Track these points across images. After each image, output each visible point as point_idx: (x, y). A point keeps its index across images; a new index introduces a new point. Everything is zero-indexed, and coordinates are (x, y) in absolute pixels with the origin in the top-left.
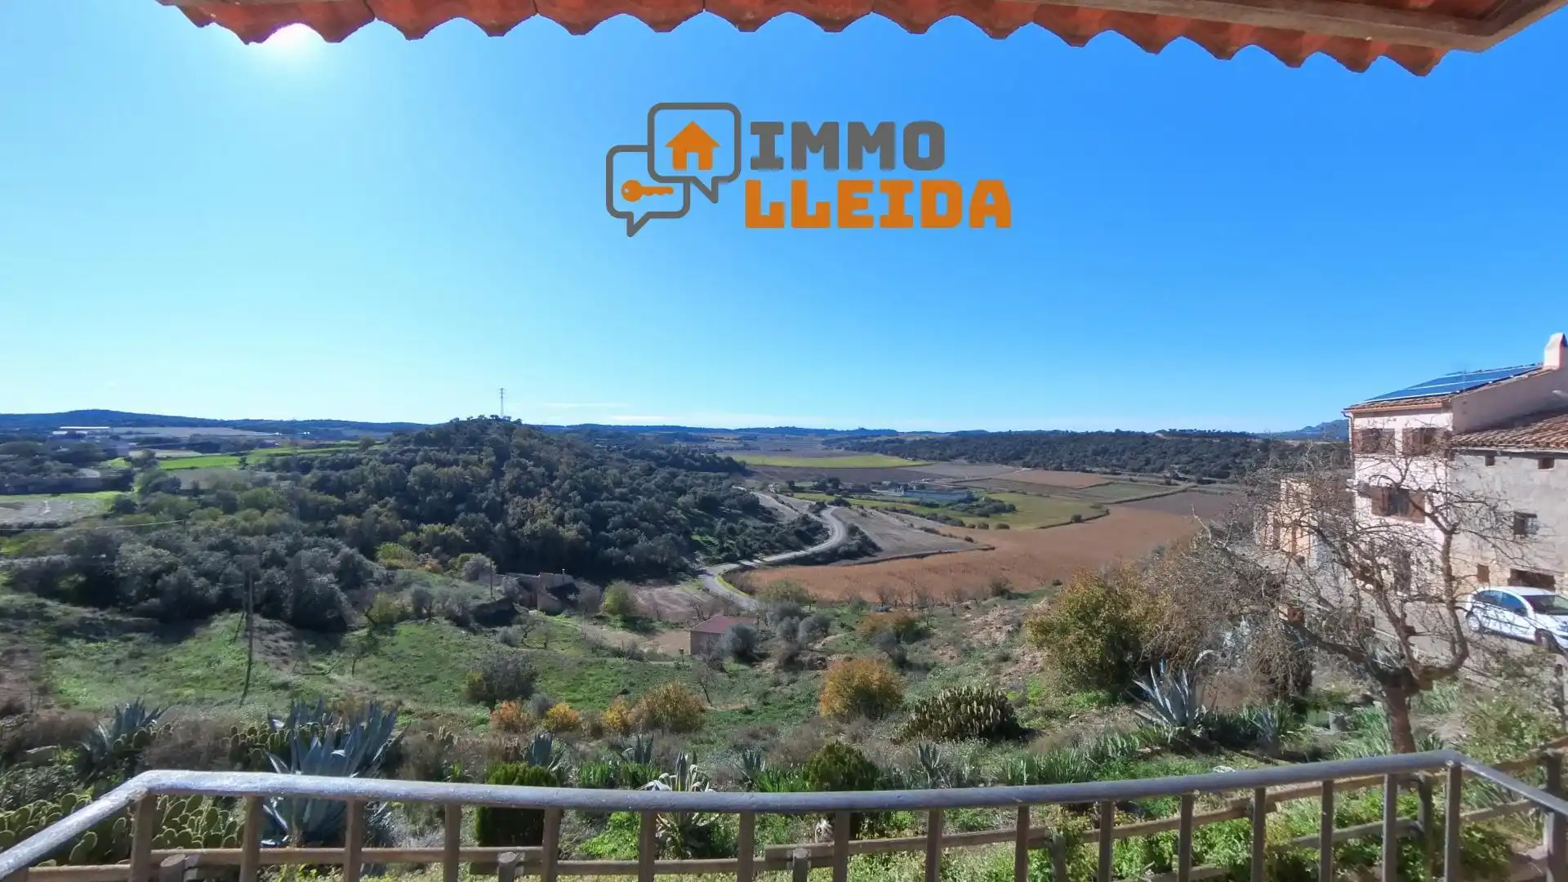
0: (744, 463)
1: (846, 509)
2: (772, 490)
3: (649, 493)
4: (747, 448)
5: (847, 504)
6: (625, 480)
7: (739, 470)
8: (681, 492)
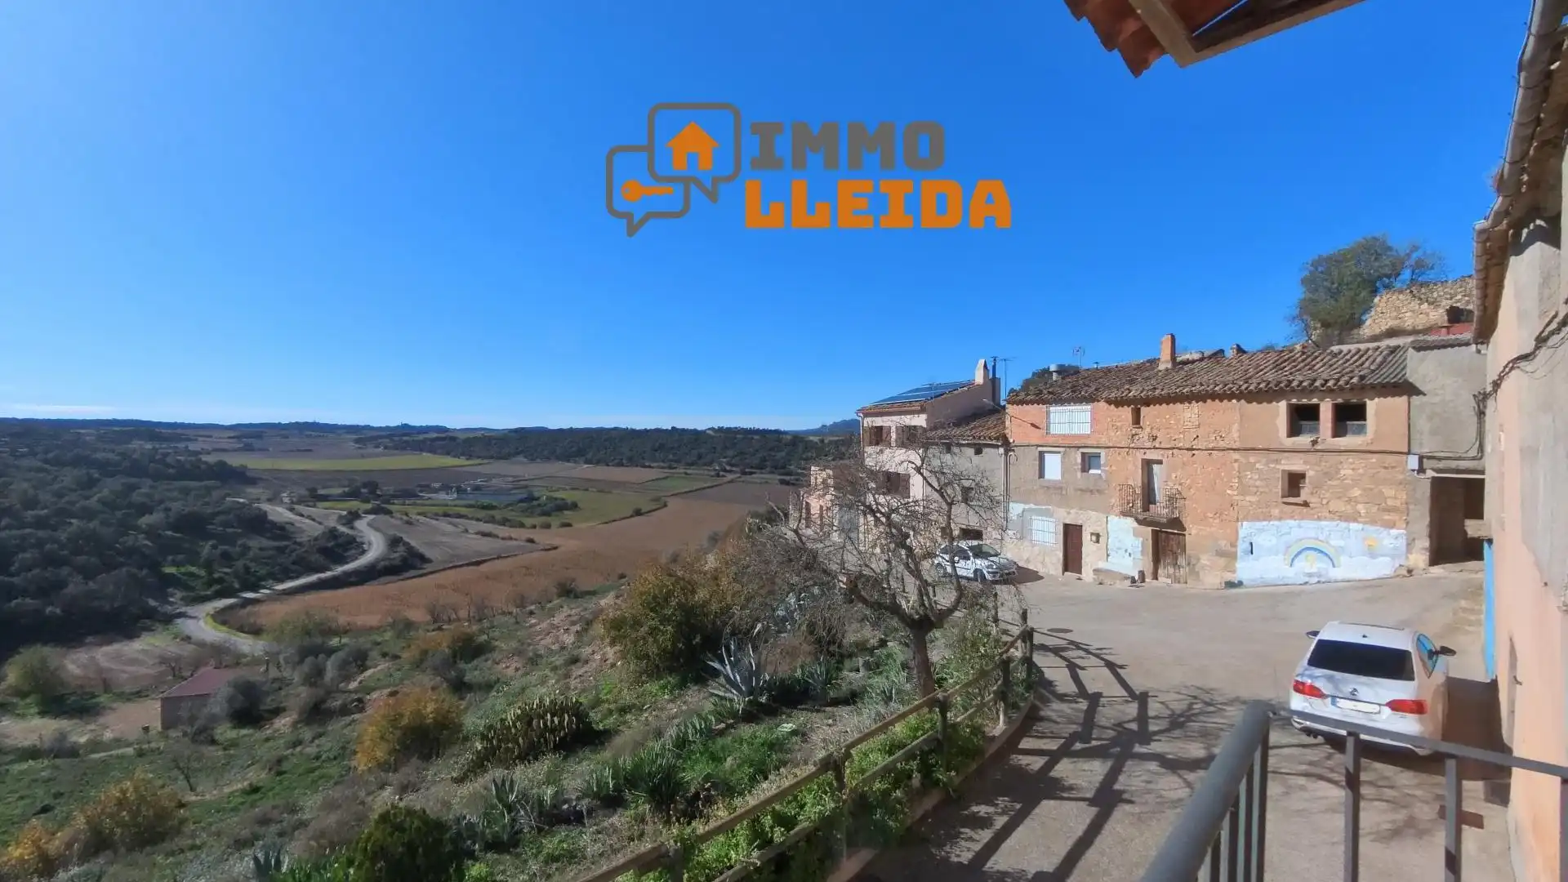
0: (245, 467)
1: (387, 517)
2: (286, 500)
3: (87, 514)
4: (249, 448)
5: (389, 513)
6: (45, 496)
7: (242, 477)
8: (145, 509)
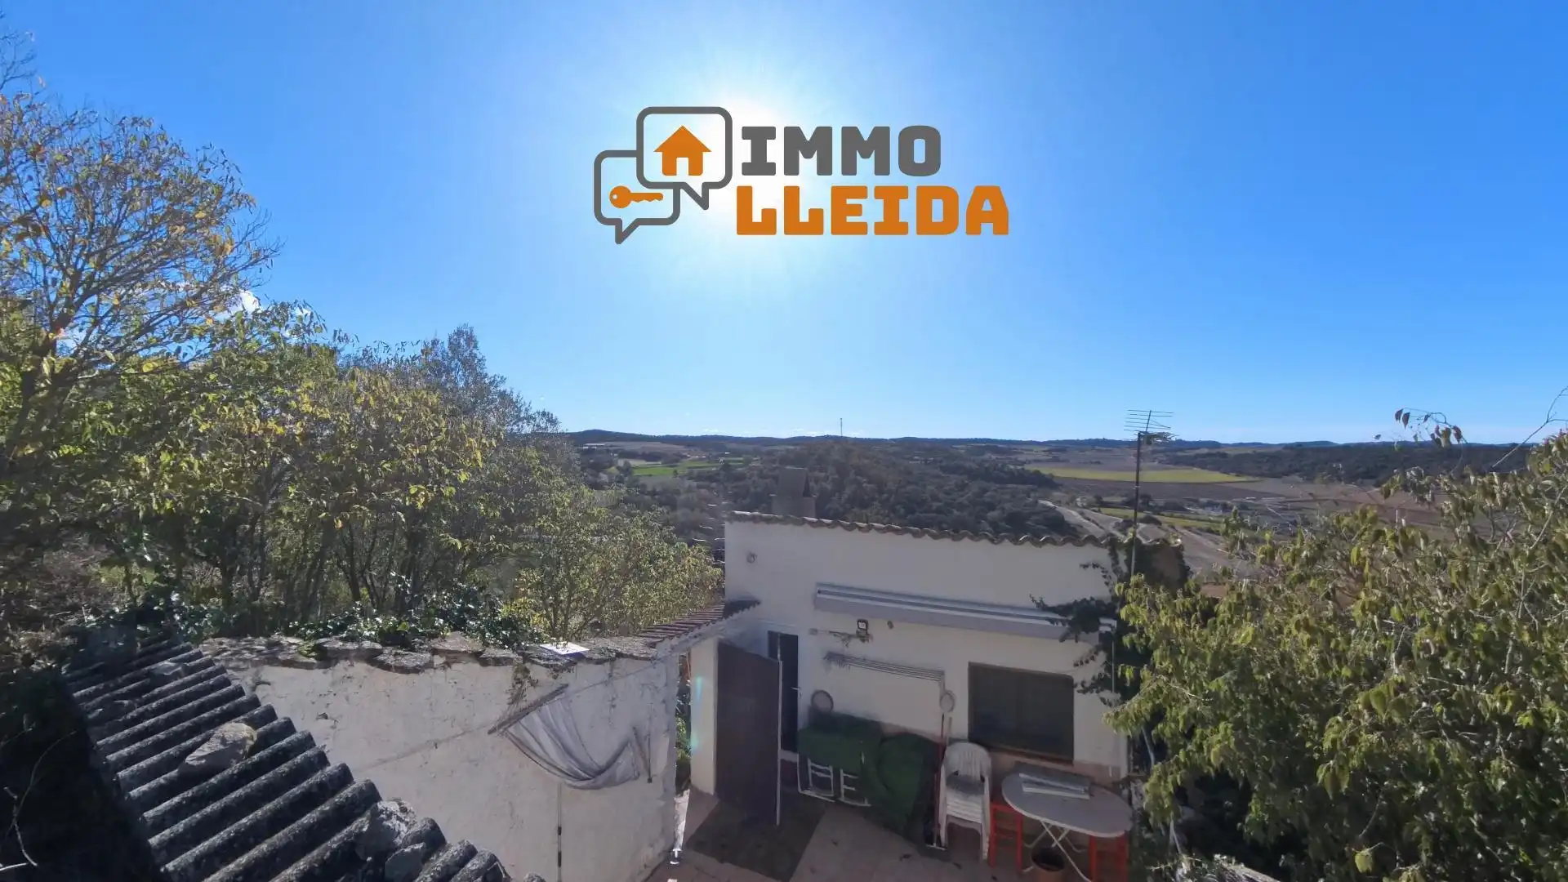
0: (1052, 476)
2: (1079, 504)
4: (1056, 460)
5: (1158, 523)
6: (941, 494)
7: (1047, 484)
8: (991, 507)
